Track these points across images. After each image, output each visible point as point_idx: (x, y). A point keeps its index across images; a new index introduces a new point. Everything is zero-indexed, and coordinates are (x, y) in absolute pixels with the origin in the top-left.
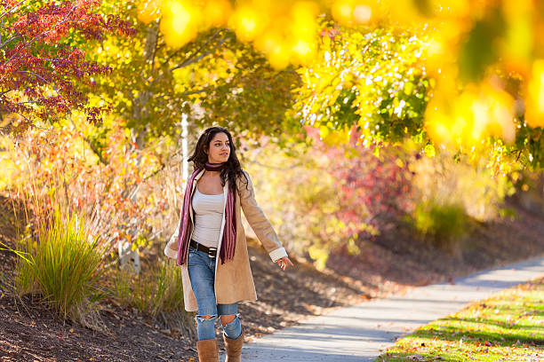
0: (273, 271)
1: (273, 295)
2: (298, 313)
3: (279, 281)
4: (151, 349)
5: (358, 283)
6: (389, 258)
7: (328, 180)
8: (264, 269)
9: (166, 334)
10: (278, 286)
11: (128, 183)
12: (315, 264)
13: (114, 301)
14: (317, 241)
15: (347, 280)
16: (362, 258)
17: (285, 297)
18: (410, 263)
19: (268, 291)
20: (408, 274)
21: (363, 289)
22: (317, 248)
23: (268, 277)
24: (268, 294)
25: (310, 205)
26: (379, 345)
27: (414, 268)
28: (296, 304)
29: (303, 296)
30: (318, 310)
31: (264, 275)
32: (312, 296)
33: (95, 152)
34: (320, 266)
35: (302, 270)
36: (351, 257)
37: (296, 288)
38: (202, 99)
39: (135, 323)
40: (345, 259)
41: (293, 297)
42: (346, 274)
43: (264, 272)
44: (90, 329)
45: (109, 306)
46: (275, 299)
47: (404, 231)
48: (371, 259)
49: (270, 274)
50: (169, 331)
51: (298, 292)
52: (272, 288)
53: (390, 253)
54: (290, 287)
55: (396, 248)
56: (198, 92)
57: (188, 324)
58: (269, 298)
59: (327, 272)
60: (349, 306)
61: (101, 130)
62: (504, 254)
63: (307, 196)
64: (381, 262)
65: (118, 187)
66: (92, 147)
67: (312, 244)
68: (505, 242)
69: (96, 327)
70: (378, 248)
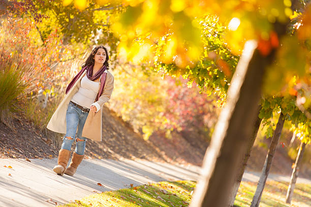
0: (118, 131)
1: (113, 142)
2: (121, 155)
3: (119, 137)
4: (32, 144)
5: (163, 153)
6: (187, 147)
7: (164, 95)
8: (114, 128)
9: (44, 141)
10: (118, 139)
11: (52, 60)
12: (143, 135)
13: (24, 116)
14: (148, 124)
15: (157, 149)
16: (172, 142)
17: (119, 146)
18: (198, 153)
19: (111, 140)
20: (194, 158)
21: (164, 156)
22: (147, 128)
23: (114, 133)
24: (110, 141)
25: (150, 103)
26: (151, 181)
27: (199, 156)
28: (123, 151)
29: (129, 148)
30: (133, 157)
31: (112, 131)
32: (133, 150)
33: (42, 39)
34: (146, 137)
35: (135, 136)
36: (166, 139)
37: (127, 143)
38: (104, 30)
39: (30, 130)
40: (162, 139)
41: (124, 147)
42: (159, 146)
43: (113, 130)
44: (5, 125)
45: (20, 117)
46: (113, 145)
47: (202, 136)
48: (177, 144)
49: (116, 132)
50: (46, 139)
51: (127, 146)
52: (114, 139)
53: (189, 144)
54: (124, 142)
55: (194, 143)
56: (103, 26)
57: (57, 140)
58: (110, 144)
59: (148, 142)
60: (151, 162)
61: (49, 30)
62: (253, 166)
63: (150, 99)
64: (182, 147)
65: (46, 60)
66: (41, 37)
67: (145, 124)
68: (257, 160)
69: (8, 125)
70: (183, 140)
